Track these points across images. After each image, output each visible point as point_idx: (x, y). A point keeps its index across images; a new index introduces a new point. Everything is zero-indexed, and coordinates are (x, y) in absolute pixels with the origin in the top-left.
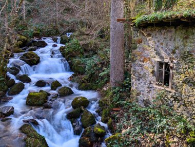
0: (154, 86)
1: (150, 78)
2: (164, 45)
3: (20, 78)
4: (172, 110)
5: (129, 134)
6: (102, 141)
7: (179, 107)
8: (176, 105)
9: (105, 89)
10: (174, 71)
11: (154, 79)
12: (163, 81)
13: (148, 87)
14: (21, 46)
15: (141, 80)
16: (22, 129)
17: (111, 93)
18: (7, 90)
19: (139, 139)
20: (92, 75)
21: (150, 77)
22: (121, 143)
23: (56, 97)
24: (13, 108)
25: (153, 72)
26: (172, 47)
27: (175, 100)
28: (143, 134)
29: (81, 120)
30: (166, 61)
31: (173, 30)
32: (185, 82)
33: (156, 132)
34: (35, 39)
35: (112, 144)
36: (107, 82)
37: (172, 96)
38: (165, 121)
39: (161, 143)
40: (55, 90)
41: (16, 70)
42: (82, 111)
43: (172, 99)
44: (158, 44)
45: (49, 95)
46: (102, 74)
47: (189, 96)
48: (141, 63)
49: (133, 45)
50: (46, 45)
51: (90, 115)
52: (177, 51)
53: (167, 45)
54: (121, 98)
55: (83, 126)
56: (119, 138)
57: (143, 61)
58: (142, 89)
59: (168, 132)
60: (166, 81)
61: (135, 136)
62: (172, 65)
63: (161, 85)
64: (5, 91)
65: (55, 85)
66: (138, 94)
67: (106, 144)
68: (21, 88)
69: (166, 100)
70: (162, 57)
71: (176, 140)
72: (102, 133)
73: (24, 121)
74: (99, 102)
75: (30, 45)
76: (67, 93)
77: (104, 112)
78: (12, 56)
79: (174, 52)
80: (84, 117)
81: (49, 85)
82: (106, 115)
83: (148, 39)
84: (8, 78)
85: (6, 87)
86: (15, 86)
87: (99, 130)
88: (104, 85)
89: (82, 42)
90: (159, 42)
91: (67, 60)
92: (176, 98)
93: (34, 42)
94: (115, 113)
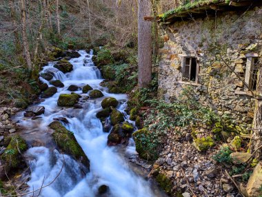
0: (180, 82)
1: (176, 76)
2: (191, 39)
3: (53, 83)
4: (198, 103)
5: (155, 128)
6: (130, 136)
7: (205, 100)
8: (202, 98)
9: (133, 91)
10: (201, 65)
11: (181, 75)
12: (189, 76)
13: (175, 84)
14: (56, 57)
15: (168, 78)
16: (51, 126)
17: (138, 94)
18: (40, 93)
19: (165, 132)
20: (121, 79)
21: (177, 73)
22: (148, 136)
23: (87, 98)
24: (44, 108)
25: (179, 68)
26: (199, 40)
27: (201, 94)
28: (169, 127)
29: (110, 119)
30: (193, 55)
31: (201, 22)
32: (211, 74)
33: (182, 125)
34: (70, 51)
35: (139, 137)
36: (135, 85)
37: (198, 90)
38: (190, 113)
39: (187, 134)
40: (86, 93)
41: (49, 76)
42: (111, 111)
43: (198, 93)
44: (185, 39)
45: (81, 97)
46: (131, 78)
47: (216, 89)
48: (168, 61)
49: (160, 44)
50: (79, 56)
51: (118, 113)
52: (204, 44)
53: (194, 39)
54: (148, 97)
55: (112, 124)
56: (146, 132)
57: (170, 59)
58: (169, 86)
59: (195, 124)
60: (193, 77)
61: (161, 129)
62: (198, 59)
63: (187, 81)
64: (38, 94)
65: (87, 88)
66: (165, 92)
67: (134, 138)
68: (54, 91)
69: (192, 95)
70: (188, 52)
71: (202, 130)
72: (130, 128)
73: (54, 119)
74: (128, 103)
75: (64, 56)
76: (97, 95)
77: (132, 111)
78: (47, 65)
79: (201, 46)
80: (113, 115)
81: (81, 89)
82: (134, 114)
83: (175, 35)
84: (41, 82)
85: (39, 91)
86: (48, 90)
87: (127, 126)
88: (132, 88)
89: (112, 52)
90: (186, 36)
91: (99, 68)
92: (202, 92)
93: (68, 53)
94: (143, 111)
